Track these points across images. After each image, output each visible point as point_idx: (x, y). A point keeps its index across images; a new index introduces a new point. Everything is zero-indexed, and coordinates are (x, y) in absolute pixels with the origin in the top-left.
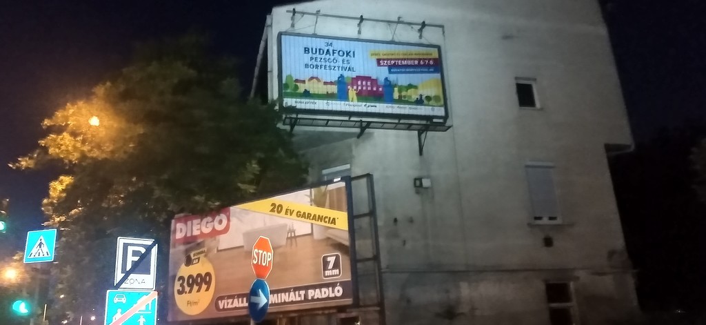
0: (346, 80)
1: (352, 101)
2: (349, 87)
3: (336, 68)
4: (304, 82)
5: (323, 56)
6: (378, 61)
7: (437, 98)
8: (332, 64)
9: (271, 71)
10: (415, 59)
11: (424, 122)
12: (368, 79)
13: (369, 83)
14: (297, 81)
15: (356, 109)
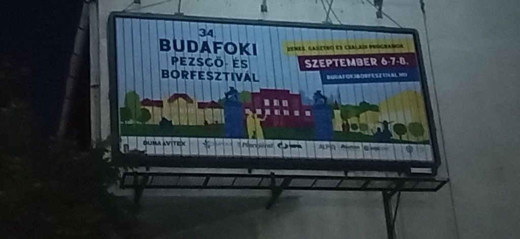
0: (241, 100)
1: (254, 137)
2: (248, 111)
3: (222, 76)
4: (160, 104)
5: (196, 55)
6: (301, 59)
7: (416, 128)
8: (214, 69)
9: (97, 86)
10: (369, 56)
11: (394, 175)
12: (282, 94)
13: (285, 103)
14: (146, 102)
15: (262, 153)
